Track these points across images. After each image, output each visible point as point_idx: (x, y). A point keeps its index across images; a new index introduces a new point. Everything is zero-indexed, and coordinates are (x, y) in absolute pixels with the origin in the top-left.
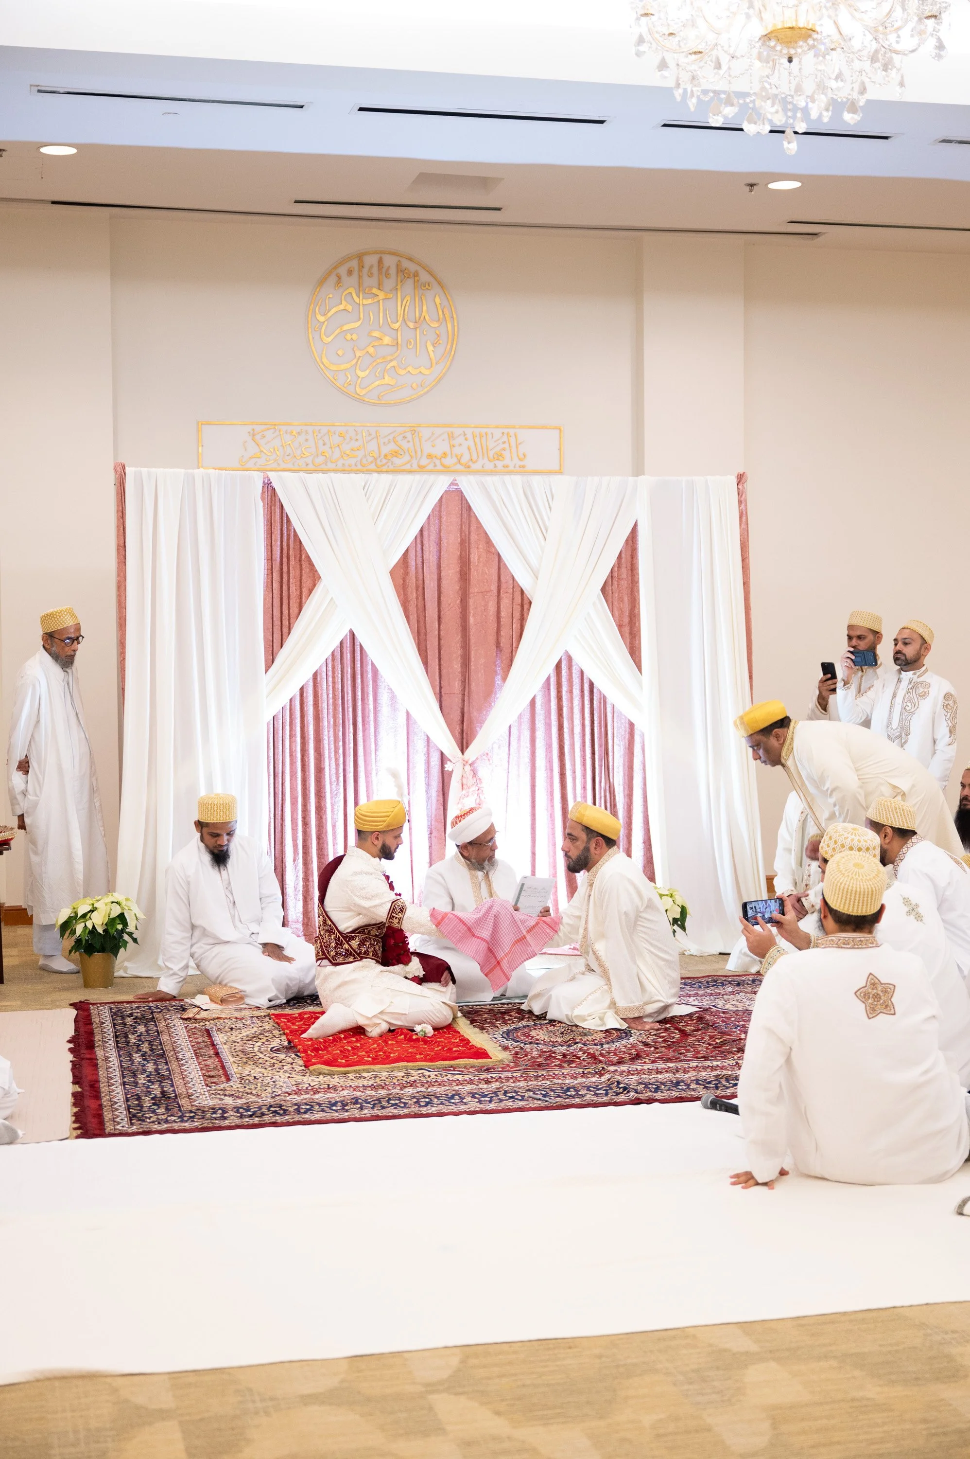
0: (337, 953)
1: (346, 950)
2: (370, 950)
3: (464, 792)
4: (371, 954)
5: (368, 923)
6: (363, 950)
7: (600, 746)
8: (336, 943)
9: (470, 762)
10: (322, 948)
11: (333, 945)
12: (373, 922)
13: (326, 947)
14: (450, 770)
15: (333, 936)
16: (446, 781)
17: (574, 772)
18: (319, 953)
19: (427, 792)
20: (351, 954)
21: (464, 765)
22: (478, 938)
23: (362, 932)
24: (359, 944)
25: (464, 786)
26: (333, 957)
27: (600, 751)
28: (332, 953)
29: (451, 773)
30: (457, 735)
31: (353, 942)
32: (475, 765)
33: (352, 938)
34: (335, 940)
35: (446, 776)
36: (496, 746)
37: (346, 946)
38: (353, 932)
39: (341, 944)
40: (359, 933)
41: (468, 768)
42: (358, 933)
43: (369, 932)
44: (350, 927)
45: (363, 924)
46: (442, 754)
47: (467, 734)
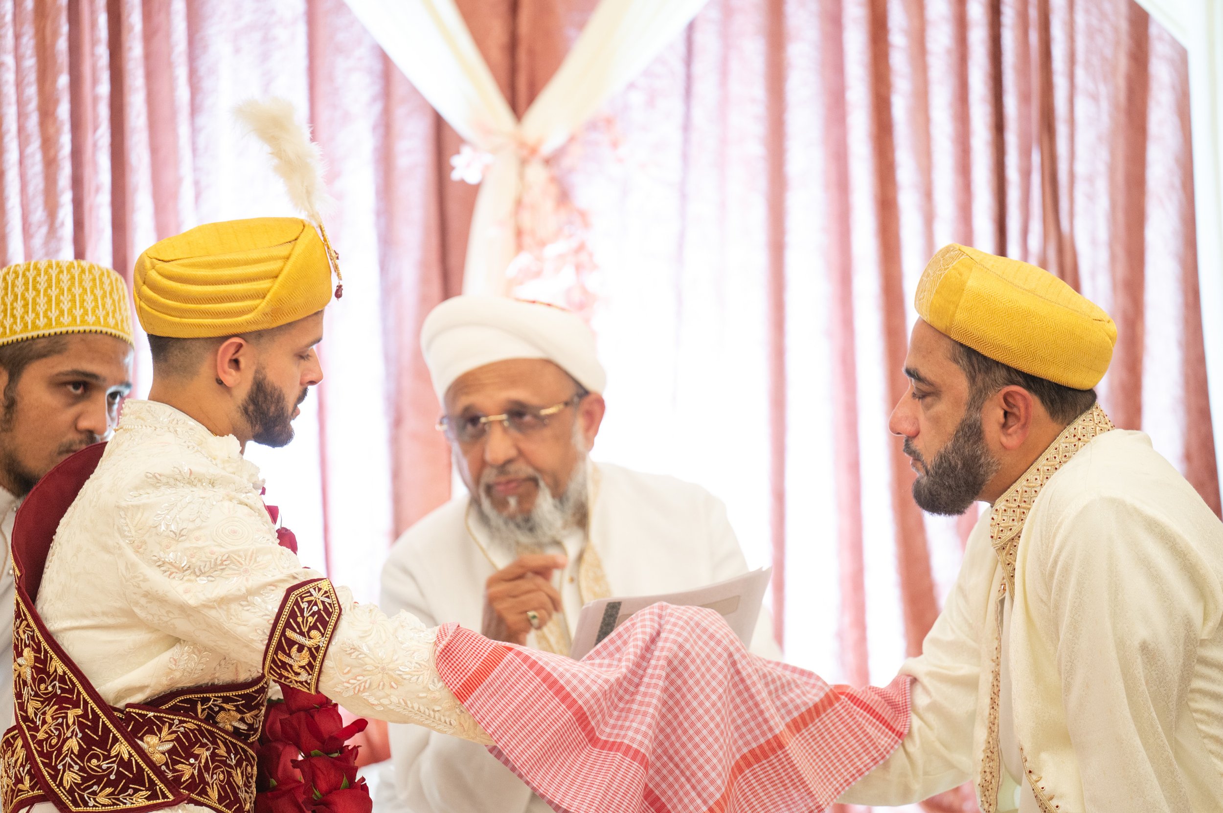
0: (89, 778)
1: (122, 763)
2: (215, 780)
3: (525, 259)
4: (214, 794)
5: (206, 680)
6: (187, 771)
7: (1025, 98)
8: (85, 738)
9: (547, 149)
10: (34, 764)
11: (73, 744)
12: (224, 676)
13: (48, 755)
14: (472, 178)
15: (72, 714)
16: (454, 224)
17: (928, 194)
18: (19, 781)
19: (384, 266)
20: (139, 779)
21: (524, 162)
22: (613, 746)
23: (188, 709)
24: (172, 752)
25: (527, 240)
26: (71, 792)
27: (1024, 118)
28: (70, 778)
29: (472, 192)
30: (498, 55)
31: (148, 738)
32: (567, 162)
33: (151, 727)
34: (82, 726)
35: (454, 208)
36: (637, 98)
37: (123, 749)
38: (153, 703)
39: (105, 741)
40: (174, 710)
41: (537, 174)
42: (167, 711)
44: (141, 689)
45: (187, 683)
46: (439, 124)
47: (531, 53)
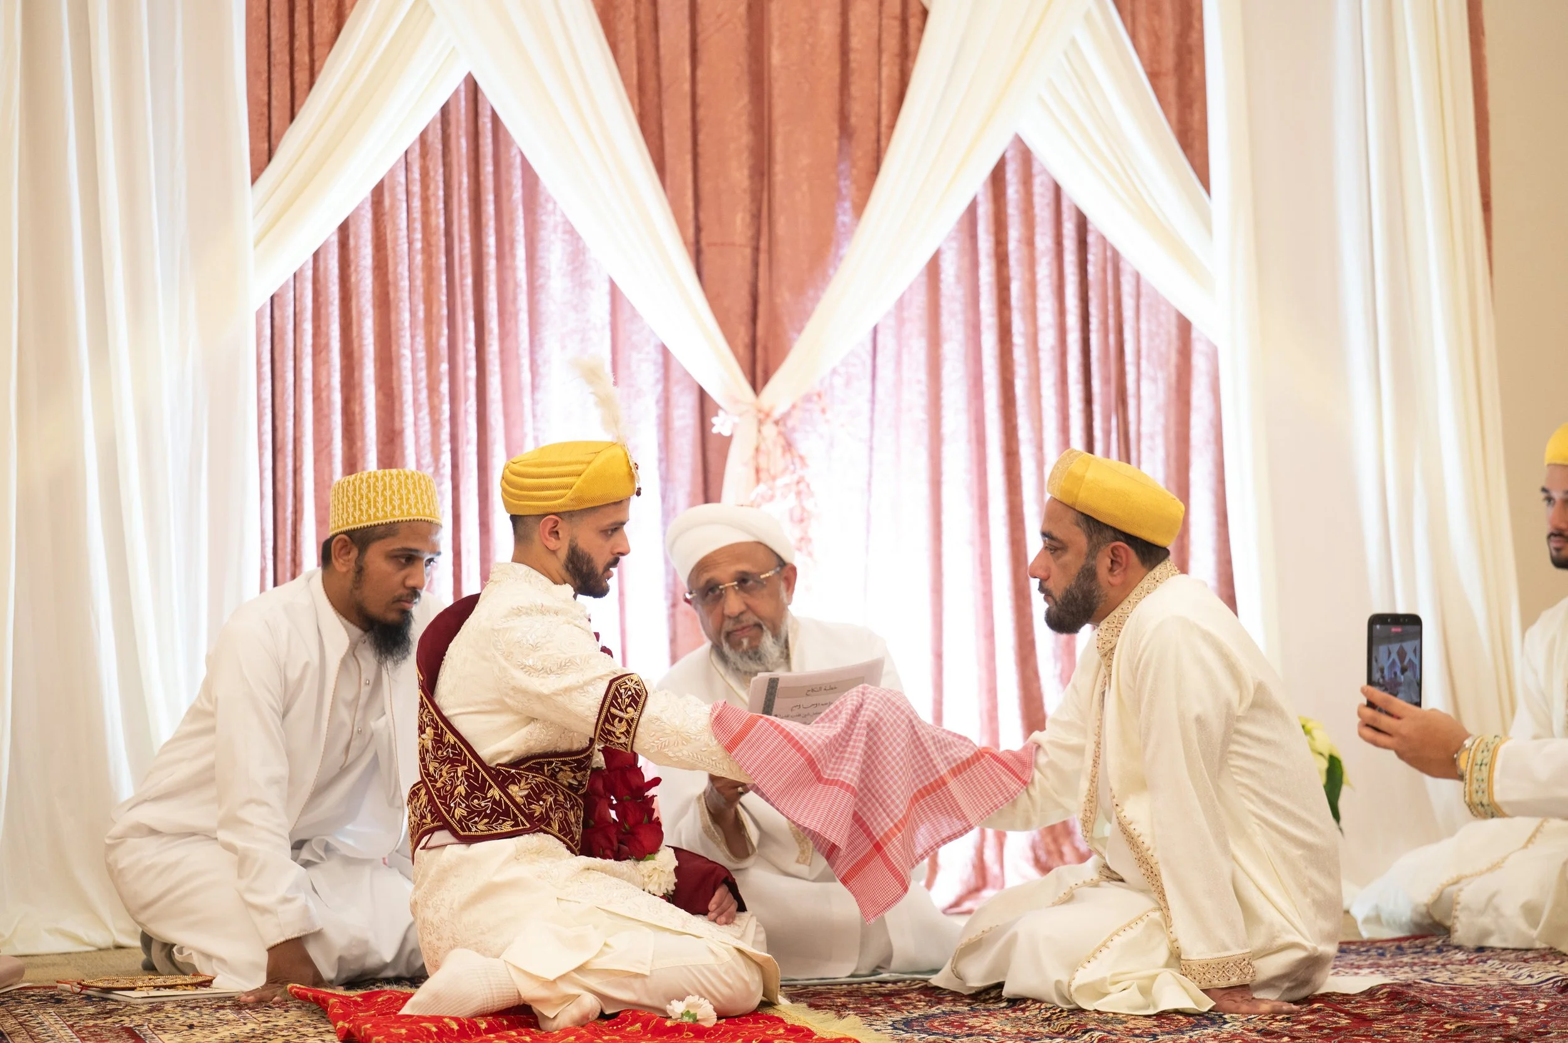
0: (472, 811)
1: (495, 802)
2: (556, 817)
3: (762, 488)
4: (557, 827)
5: (551, 748)
6: (538, 809)
7: (1106, 381)
8: (470, 785)
9: (776, 414)
10: (434, 804)
11: (461, 789)
12: (563, 746)
13: (444, 798)
14: (726, 433)
15: (460, 770)
17: (1040, 447)
18: (423, 817)
20: (506, 813)
21: (761, 422)
22: (833, 782)
23: (538, 769)
24: (527, 797)
25: (763, 475)
26: (460, 822)
27: (1106, 395)
28: (459, 812)
29: (727, 441)
30: (741, 350)
31: (513, 787)
32: (790, 423)
33: (512, 779)
34: (467, 777)
35: (712, 456)
36: (838, 381)
37: (495, 792)
38: (515, 764)
39: (483, 788)
40: (529, 769)
41: (770, 430)
42: (524, 769)
43: (553, 776)
44: (507, 753)
45: (538, 751)
46: (703, 395)
47: (766, 349)
